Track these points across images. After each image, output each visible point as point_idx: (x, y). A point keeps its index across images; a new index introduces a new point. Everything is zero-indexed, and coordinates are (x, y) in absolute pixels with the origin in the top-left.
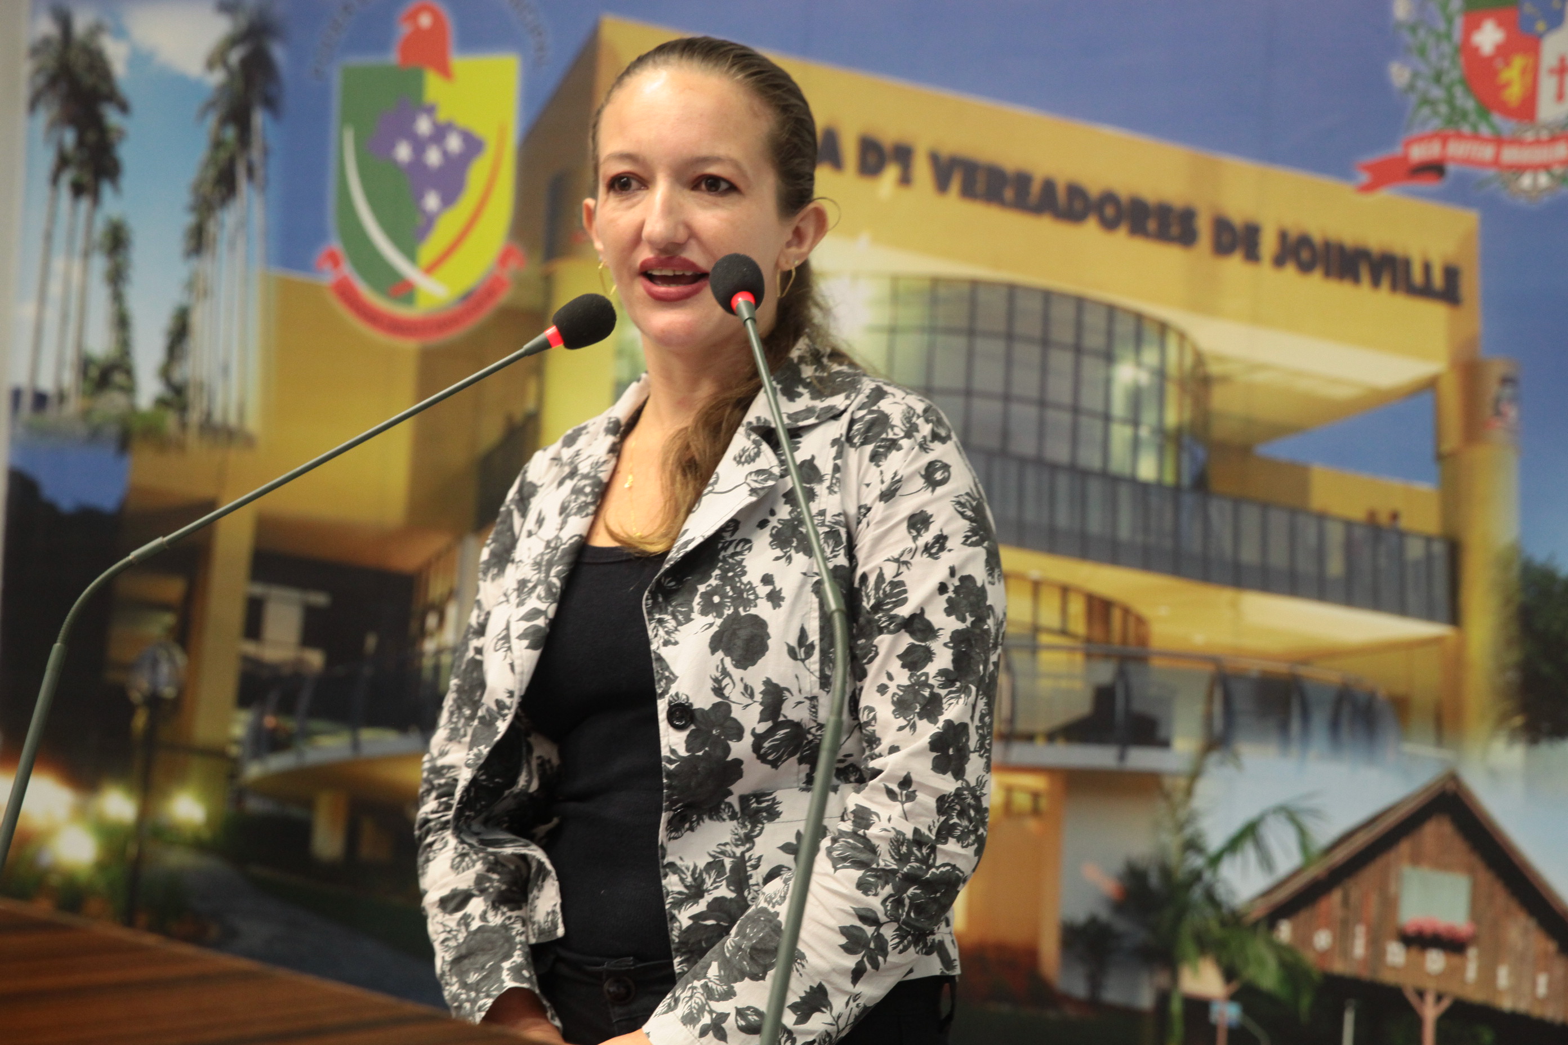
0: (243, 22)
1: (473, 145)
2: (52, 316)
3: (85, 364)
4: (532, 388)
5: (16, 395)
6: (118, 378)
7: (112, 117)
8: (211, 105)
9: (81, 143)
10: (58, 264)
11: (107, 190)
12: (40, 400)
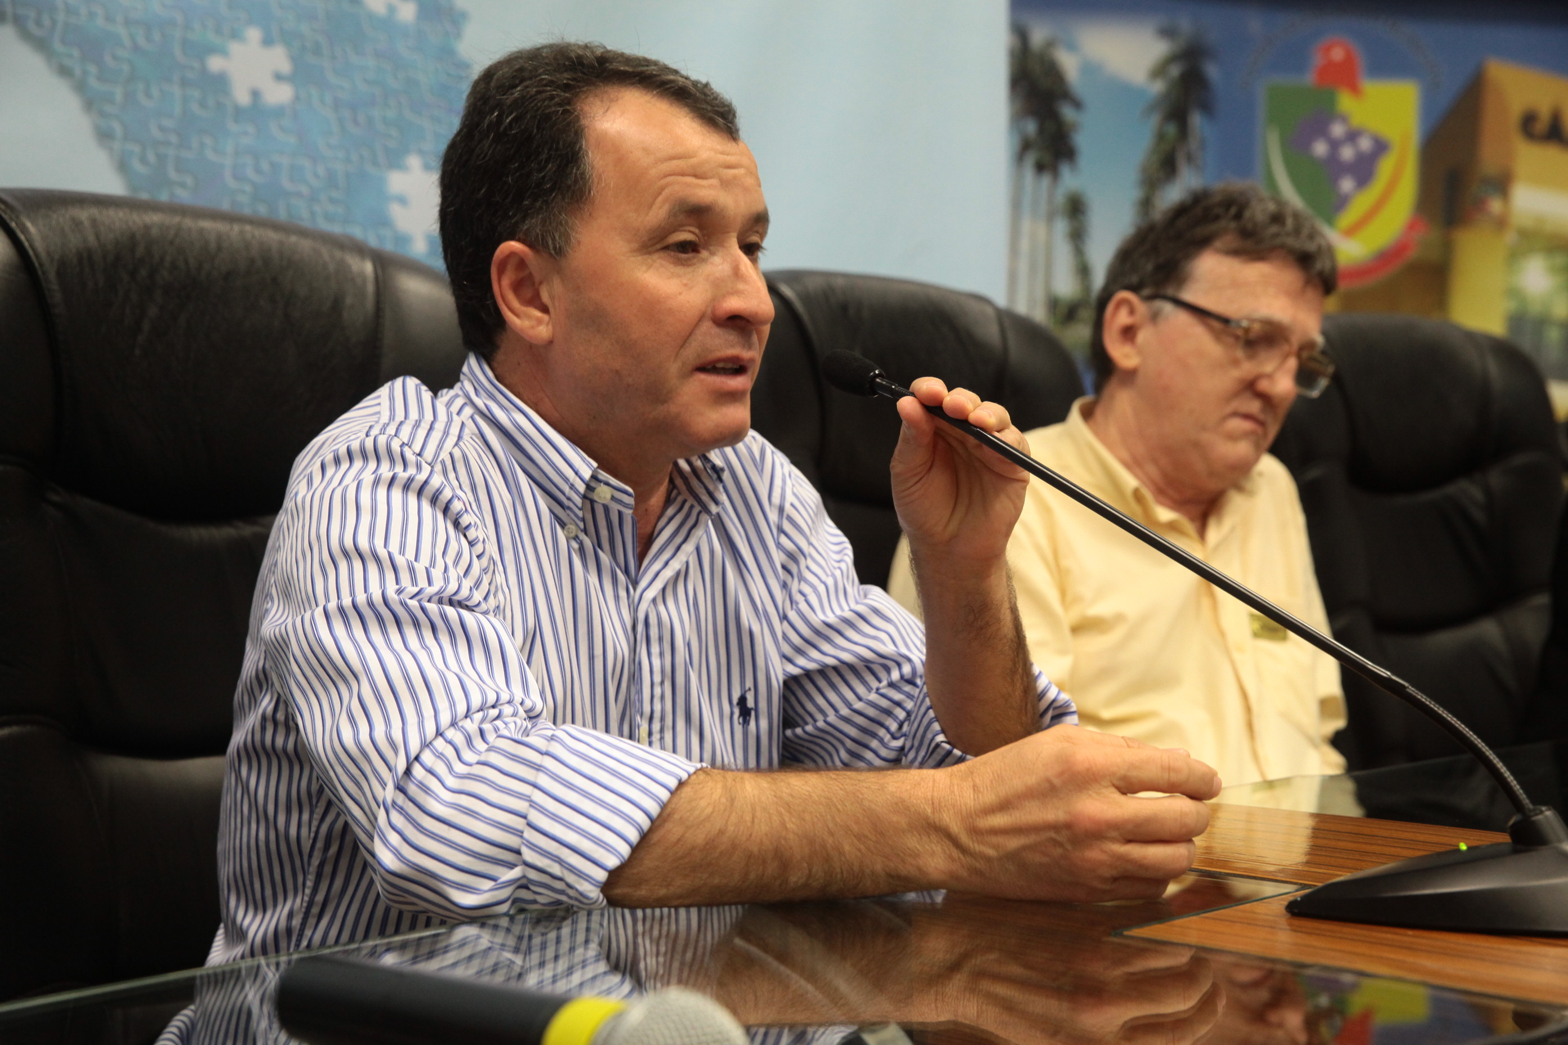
0: (1181, 44)
1: (1381, 147)
2: (1023, 267)
3: (1053, 304)
6: (1084, 313)
7: (1068, 113)
8: (1154, 107)
9: (1041, 131)
10: (1026, 225)
11: (1065, 169)
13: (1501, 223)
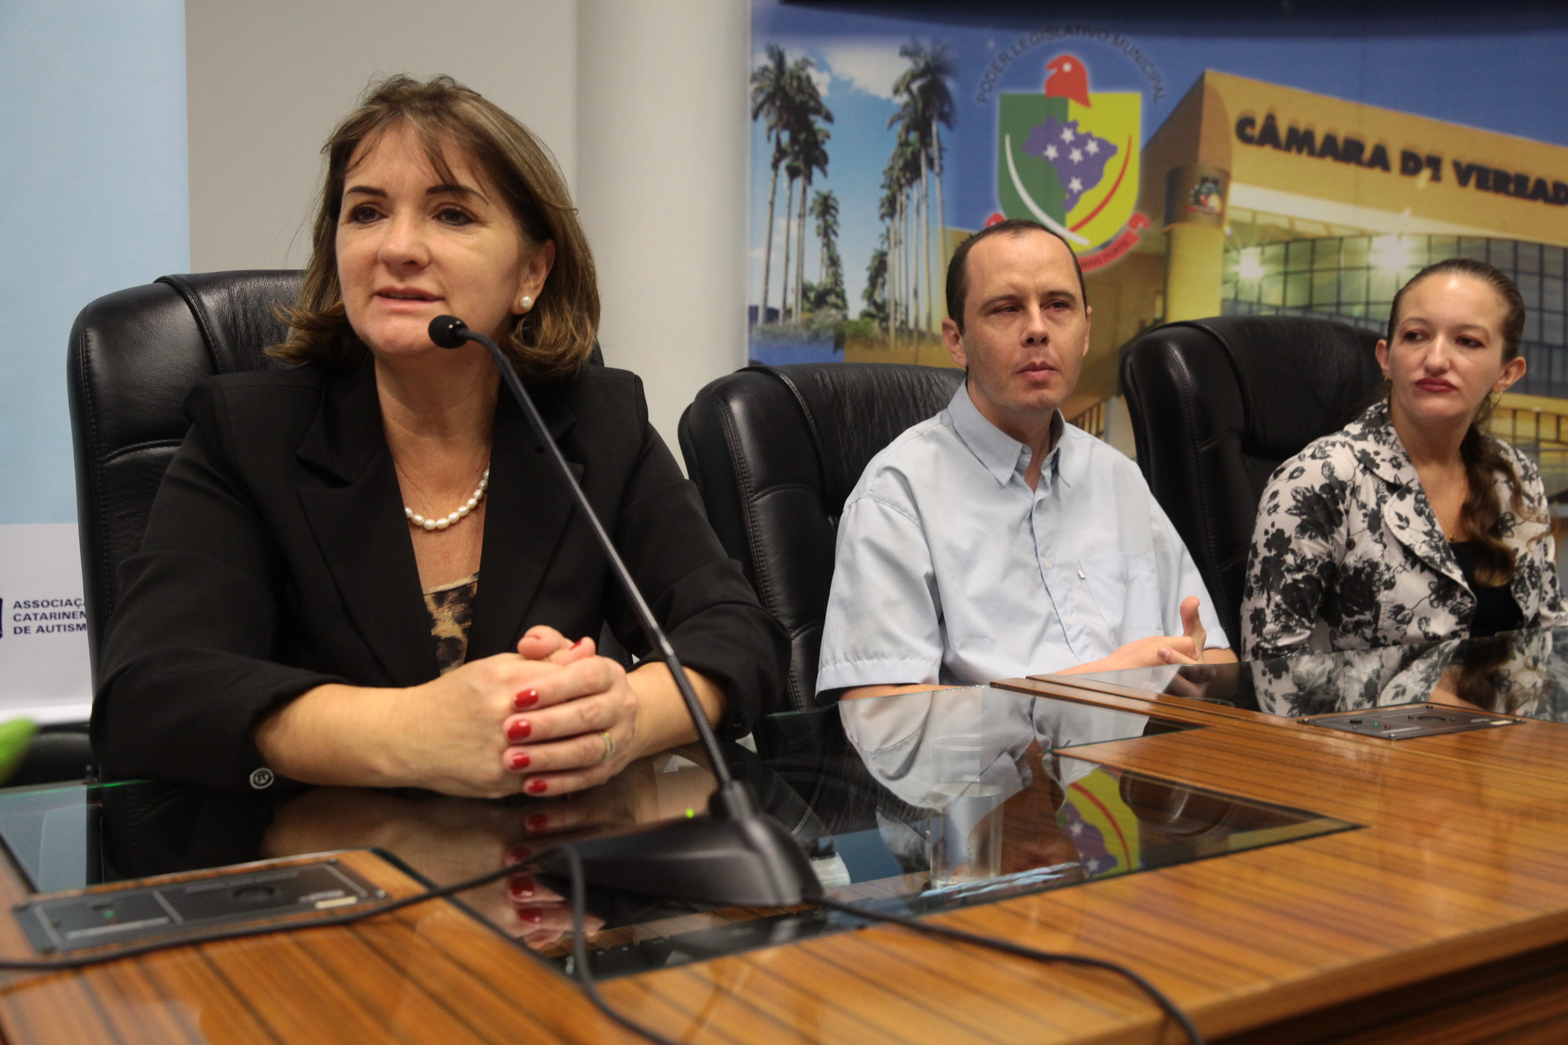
0: (922, 64)
1: (1107, 150)
2: (777, 258)
3: (805, 291)
4: (1159, 303)
5: (753, 311)
6: (832, 299)
7: (819, 123)
8: (899, 117)
9: (794, 140)
10: (780, 223)
11: (816, 172)
12: (772, 314)
13: (1219, 217)
